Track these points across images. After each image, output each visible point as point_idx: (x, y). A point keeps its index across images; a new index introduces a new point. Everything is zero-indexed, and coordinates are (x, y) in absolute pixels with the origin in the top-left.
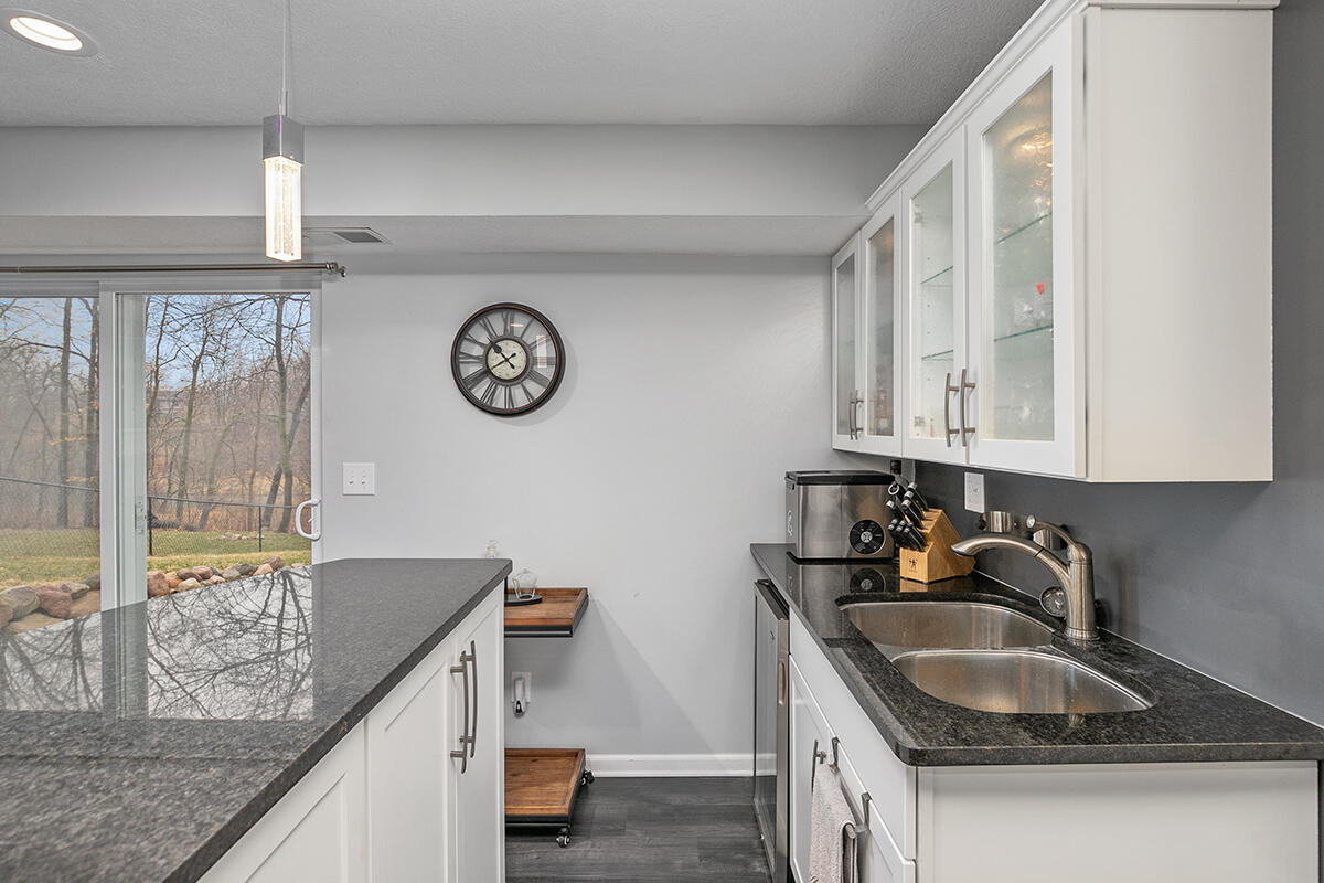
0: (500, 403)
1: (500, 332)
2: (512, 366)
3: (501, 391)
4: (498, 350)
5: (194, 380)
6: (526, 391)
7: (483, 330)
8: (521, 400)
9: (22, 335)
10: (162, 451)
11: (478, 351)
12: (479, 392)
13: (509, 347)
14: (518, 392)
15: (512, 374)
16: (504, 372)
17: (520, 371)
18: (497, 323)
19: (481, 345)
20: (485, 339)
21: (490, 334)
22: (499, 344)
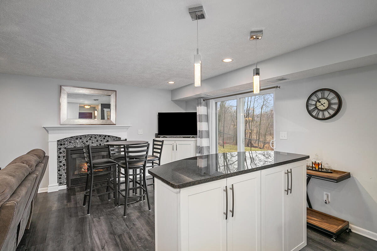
0: (320, 116)
1: (320, 97)
2: (324, 106)
3: (321, 113)
4: (320, 102)
5: (261, 112)
6: (328, 113)
7: (315, 97)
8: (327, 115)
9: (230, 104)
10: (255, 129)
11: (314, 103)
12: (314, 114)
13: (323, 101)
14: (326, 113)
15: (324, 108)
16: (321, 108)
17: (326, 107)
18: (319, 95)
19: (315, 101)
20: (316, 99)
21: (317, 98)
22: (320, 100)
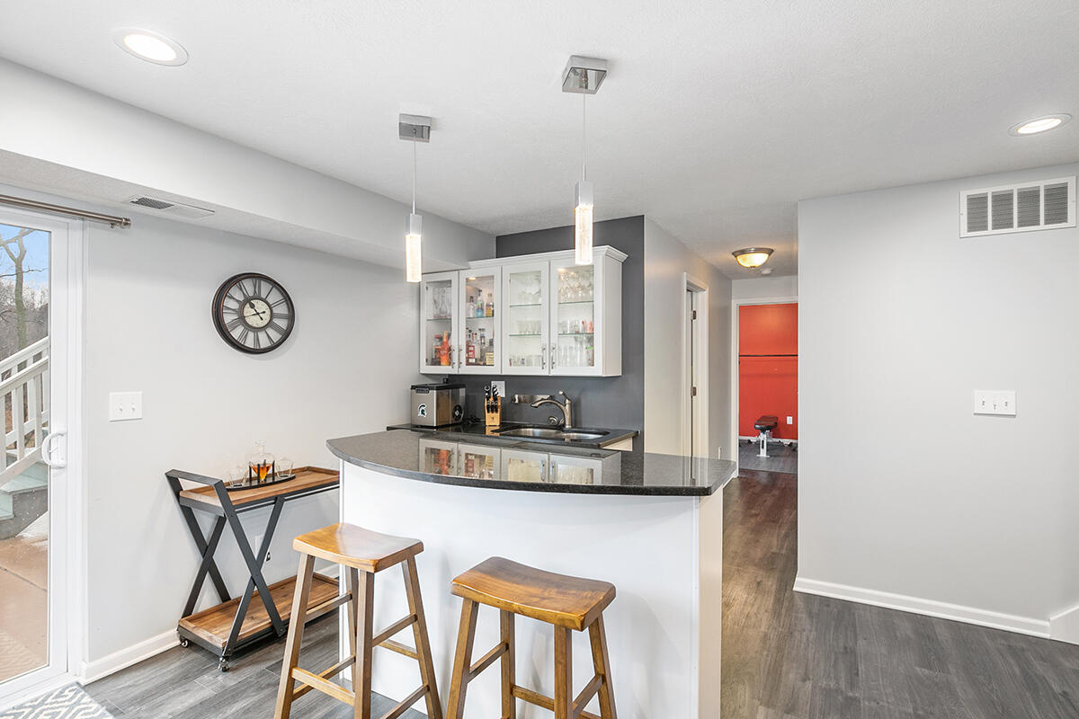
0: (250, 344)
1: (251, 294)
2: (262, 319)
3: (251, 335)
4: (252, 306)
6: (269, 337)
7: (238, 289)
8: (264, 343)
11: (235, 305)
12: (235, 334)
13: (260, 306)
14: (262, 336)
15: (260, 324)
16: (254, 321)
17: (265, 323)
18: (248, 287)
19: (238, 301)
20: (240, 297)
21: (244, 294)
22: (252, 302)
